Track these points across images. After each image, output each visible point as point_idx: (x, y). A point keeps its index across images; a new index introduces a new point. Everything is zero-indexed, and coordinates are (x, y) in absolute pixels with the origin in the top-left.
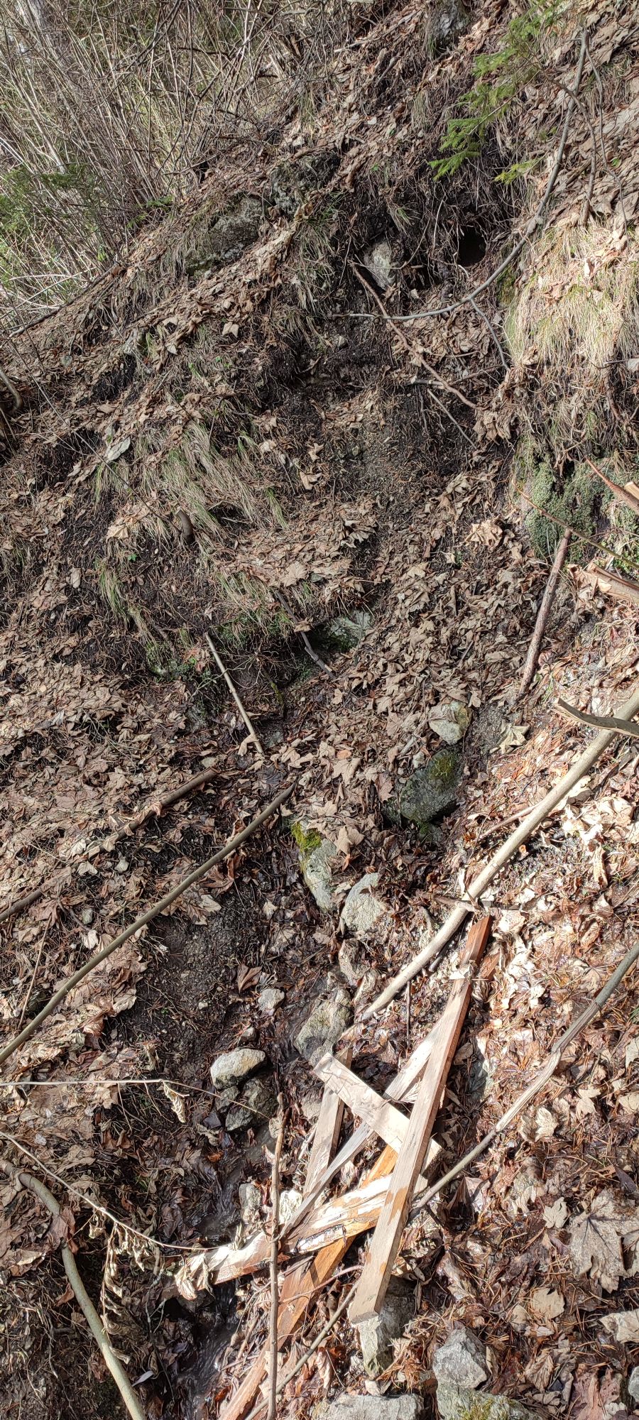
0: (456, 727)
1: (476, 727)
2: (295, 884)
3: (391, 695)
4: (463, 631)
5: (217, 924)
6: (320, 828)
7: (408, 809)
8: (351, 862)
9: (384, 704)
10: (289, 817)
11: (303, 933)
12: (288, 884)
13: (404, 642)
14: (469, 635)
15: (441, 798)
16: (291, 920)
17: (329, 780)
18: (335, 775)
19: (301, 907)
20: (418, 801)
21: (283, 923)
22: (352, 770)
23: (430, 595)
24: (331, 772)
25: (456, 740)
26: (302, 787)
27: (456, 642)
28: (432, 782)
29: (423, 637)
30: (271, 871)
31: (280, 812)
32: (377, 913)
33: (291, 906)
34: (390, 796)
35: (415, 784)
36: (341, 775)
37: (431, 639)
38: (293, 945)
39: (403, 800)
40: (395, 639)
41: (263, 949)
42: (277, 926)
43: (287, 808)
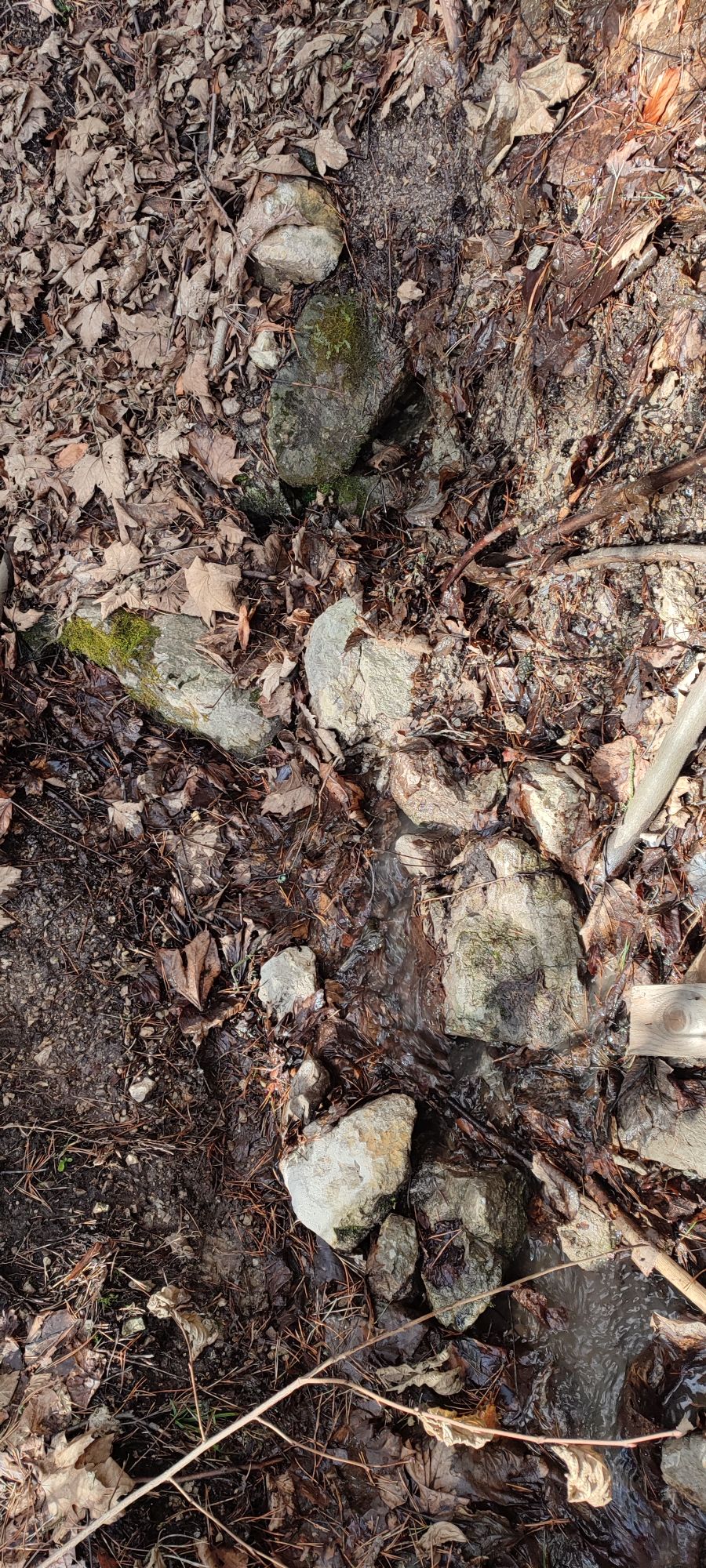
0: (320, 232)
1: (362, 210)
2: (140, 742)
3: (98, 297)
4: (180, 88)
5: (35, 908)
6: (132, 599)
7: (301, 463)
8: (253, 621)
9: (92, 323)
10: (38, 626)
11: (235, 819)
12: (126, 750)
13: (49, 200)
14: (198, 88)
15: (360, 399)
16: (189, 809)
17: (76, 512)
18: (84, 495)
19: (193, 774)
20: (314, 434)
21: (176, 822)
22: (118, 465)
23: (47, 89)
24: (71, 495)
25: (334, 256)
26: (27, 554)
27: (176, 118)
28: (324, 377)
29: (91, 156)
30: (73, 744)
31: (12, 625)
32: (405, 671)
33: (168, 783)
34: (241, 462)
35: (290, 401)
36: (97, 491)
37: (111, 151)
38: (233, 851)
39: (280, 448)
40: (25, 207)
41: (177, 896)
42: (169, 837)
43: (23, 608)
